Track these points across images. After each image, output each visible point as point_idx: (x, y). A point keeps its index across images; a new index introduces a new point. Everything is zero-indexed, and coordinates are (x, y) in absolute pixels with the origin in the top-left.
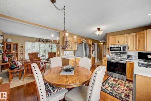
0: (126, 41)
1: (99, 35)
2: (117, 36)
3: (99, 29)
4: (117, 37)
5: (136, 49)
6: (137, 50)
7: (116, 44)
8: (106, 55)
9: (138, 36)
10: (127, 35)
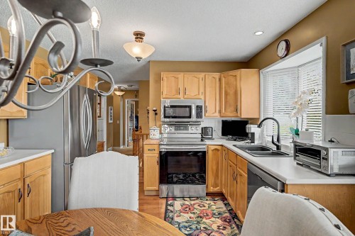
0: (202, 90)
1: (139, 59)
2: (182, 74)
3: (139, 36)
4: (180, 76)
5: (220, 112)
6: (222, 115)
7: (178, 96)
8: (152, 132)
9: (223, 80)
10: (203, 74)
